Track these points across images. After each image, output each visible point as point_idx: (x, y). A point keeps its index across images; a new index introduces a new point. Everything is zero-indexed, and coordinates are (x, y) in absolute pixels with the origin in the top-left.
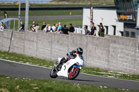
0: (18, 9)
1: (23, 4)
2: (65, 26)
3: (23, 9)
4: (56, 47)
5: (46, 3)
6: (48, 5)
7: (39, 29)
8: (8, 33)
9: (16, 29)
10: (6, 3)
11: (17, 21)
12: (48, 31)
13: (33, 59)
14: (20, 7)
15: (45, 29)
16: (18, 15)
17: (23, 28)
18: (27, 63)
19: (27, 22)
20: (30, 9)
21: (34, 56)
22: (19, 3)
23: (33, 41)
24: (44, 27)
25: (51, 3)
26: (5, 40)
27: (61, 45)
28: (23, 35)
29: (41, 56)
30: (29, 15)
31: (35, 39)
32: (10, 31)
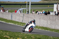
0: (26, 4)
1: (29, 2)
3: (28, 4)
4: (42, 21)
6: (39, 3)
7: (35, 13)
9: (25, 13)
10: (21, 2)
12: (39, 14)
14: (27, 4)
15: (37, 13)
16: (26, 7)
17: (28, 12)
19: (30, 10)
20: (31, 4)
22: (27, 2)
24: (37, 12)
25: (40, 2)
27: (44, 20)
28: (28, 15)
30: (31, 7)
31: (33, 17)
32: (23, 14)
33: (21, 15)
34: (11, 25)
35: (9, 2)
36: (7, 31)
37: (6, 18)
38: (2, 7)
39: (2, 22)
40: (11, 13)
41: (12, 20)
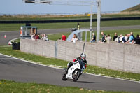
0: (89, 20)
1: (95, 15)
2: (138, 36)
3: (95, 20)
4: (129, 58)
5: (117, 13)
7: (111, 40)
8: (80, 45)
9: (88, 41)
10: (77, 15)
11: (88, 33)
12: (120, 41)
13: (105, 71)
14: (91, 19)
16: (89, 27)
18: (100, 75)
19: (98, 33)
20: (102, 20)
21: (106, 67)
22: (90, 14)
23: (105, 52)
26: (77, 51)
27: (134, 55)
28: (95, 46)
29: (113, 67)
30: (101, 26)
31: (107, 50)
32: (82, 42)
33: (78, 46)
34: (55, 70)
35: (48, 15)
36: (47, 85)
37: (44, 54)
38: (34, 29)
39: (35, 63)
40: (54, 42)
41: (56, 59)
